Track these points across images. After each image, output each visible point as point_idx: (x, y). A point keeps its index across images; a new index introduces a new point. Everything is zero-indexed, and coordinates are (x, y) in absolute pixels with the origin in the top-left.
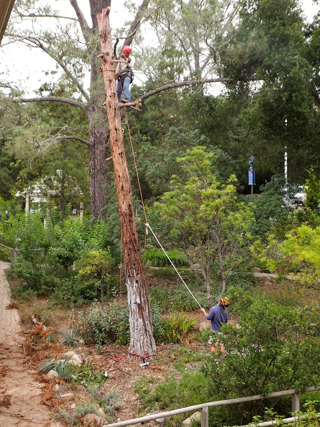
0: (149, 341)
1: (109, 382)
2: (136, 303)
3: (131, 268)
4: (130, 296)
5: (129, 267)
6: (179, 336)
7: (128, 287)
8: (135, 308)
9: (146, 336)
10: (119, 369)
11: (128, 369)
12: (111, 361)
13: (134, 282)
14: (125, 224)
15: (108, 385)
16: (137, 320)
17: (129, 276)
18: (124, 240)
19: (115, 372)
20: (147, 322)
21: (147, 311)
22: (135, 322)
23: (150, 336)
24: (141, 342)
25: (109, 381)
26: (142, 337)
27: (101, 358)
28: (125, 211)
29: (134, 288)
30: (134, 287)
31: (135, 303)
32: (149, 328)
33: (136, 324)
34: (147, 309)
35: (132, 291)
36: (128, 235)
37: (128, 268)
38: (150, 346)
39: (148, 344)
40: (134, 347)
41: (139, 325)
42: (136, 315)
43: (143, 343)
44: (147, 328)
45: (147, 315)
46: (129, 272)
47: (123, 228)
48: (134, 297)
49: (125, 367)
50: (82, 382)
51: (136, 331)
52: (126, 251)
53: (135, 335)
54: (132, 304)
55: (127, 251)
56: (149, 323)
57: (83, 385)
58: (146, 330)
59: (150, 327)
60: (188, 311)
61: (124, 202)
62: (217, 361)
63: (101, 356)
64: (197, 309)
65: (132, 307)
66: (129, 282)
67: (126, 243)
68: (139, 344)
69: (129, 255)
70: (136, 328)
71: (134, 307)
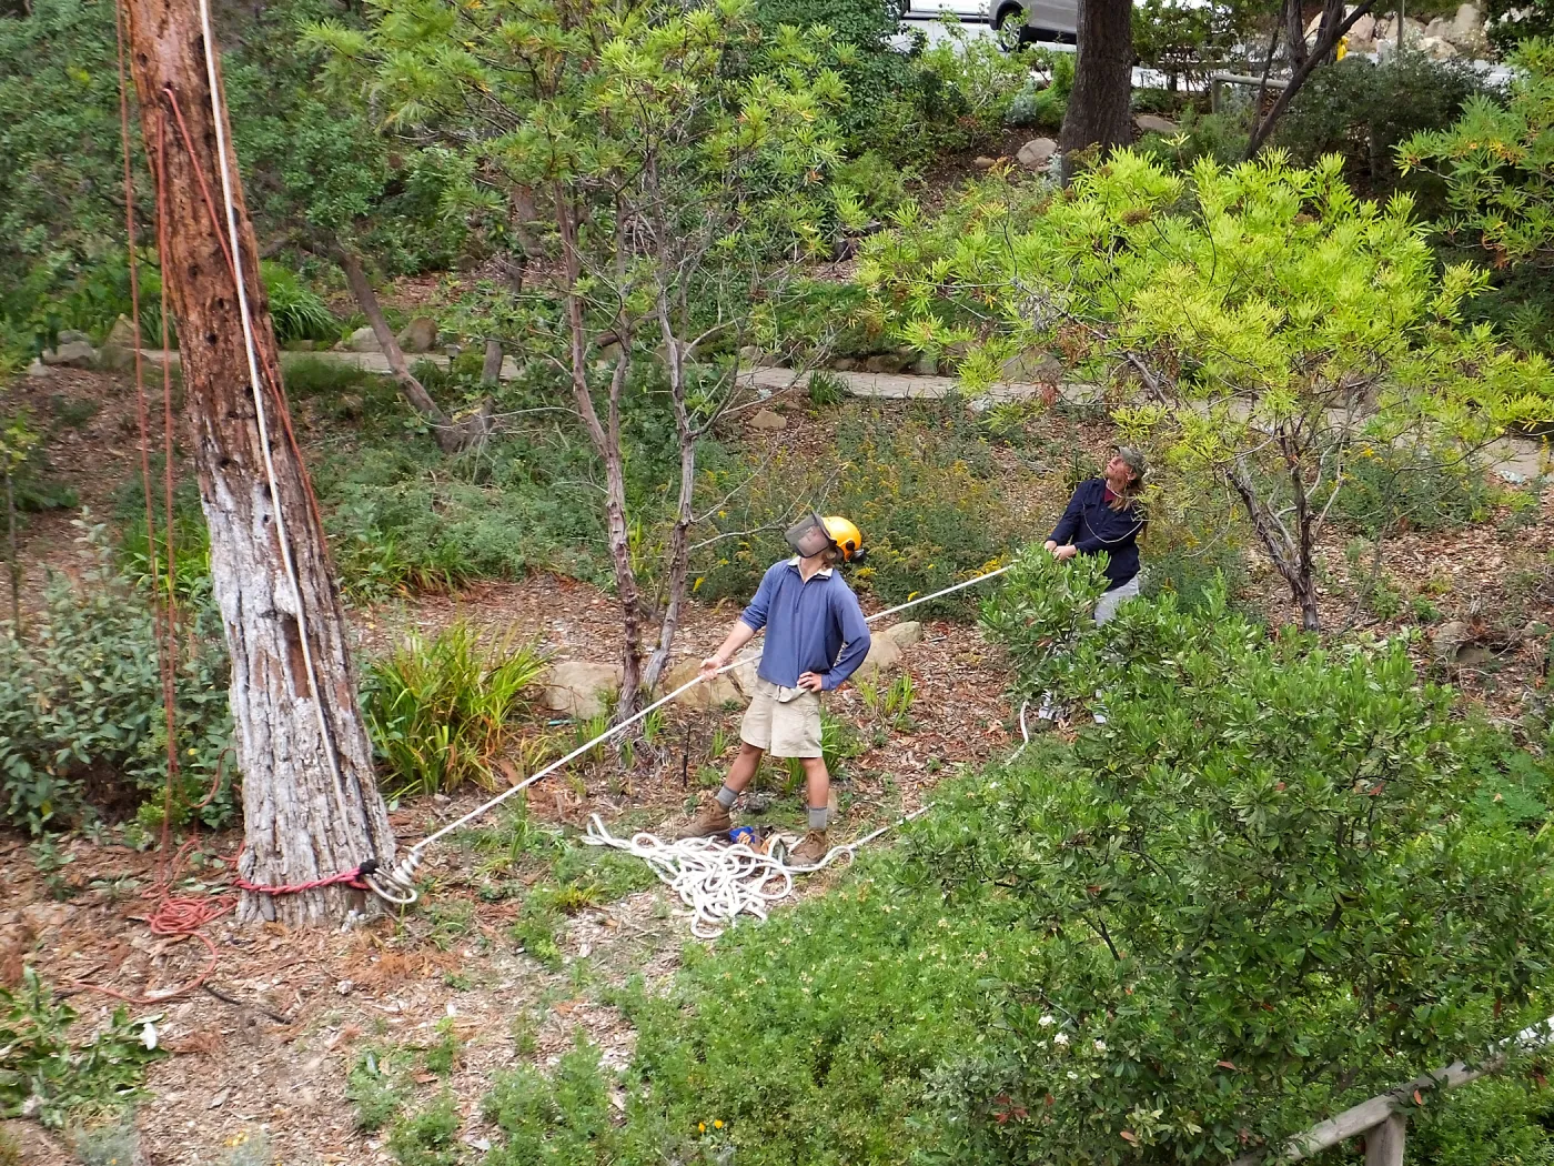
0: (359, 818)
1: (174, 1080)
2: (272, 613)
3: (232, 414)
4: (235, 572)
5: (222, 408)
6: (471, 755)
7: (215, 521)
8: (267, 642)
9: (344, 789)
10: (203, 986)
11: (261, 987)
12: (138, 938)
13: (256, 494)
14: (183, 158)
15: (172, 1097)
16: (286, 708)
17: (225, 461)
18: (181, 249)
19: (185, 1008)
20: (342, 715)
21: (338, 654)
22: (276, 717)
23: (361, 787)
24: (319, 826)
25: (175, 1070)
26: (321, 800)
27: (72, 921)
28: (175, 80)
29: (260, 531)
30: (257, 523)
31: (266, 615)
32: (352, 746)
33: (280, 731)
34: (336, 641)
35: (243, 546)
36: (205, 221)
37: (213, 413)
38: (364, 840)
39: (358, 831)
40: (278, 854)
41: (303, 735)
42: (280, 677)
43: (330, 830)
44: (344, 749)
45: (339, 672)
46: (222, 440)
47: (169, 182)
48: (260, 577)
49: (239, 973)
50: (27, 1106)
51: (281, 767)
52: (193, 317)
53: (282, 793)
54: (249, 617)
55: (202, 314)
56: (349, 716)
57: (34, 1118)
58: (339, 757)
59: (356, 740)
60: (436, 593)
61: (164, 22)
62: (1055, 1029)
63: (69, 910)
64: (472, 575)
65: (250, 635)
66: (222, 493)
67: (195, 271)
68: (303, 838)
69: (213, 339)
70: (281, 752)
71: (261, 635)
